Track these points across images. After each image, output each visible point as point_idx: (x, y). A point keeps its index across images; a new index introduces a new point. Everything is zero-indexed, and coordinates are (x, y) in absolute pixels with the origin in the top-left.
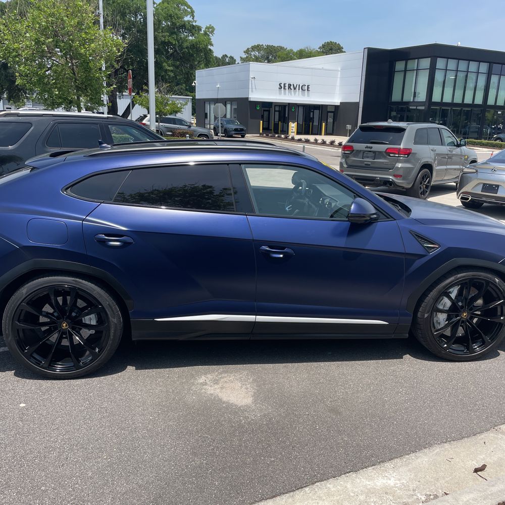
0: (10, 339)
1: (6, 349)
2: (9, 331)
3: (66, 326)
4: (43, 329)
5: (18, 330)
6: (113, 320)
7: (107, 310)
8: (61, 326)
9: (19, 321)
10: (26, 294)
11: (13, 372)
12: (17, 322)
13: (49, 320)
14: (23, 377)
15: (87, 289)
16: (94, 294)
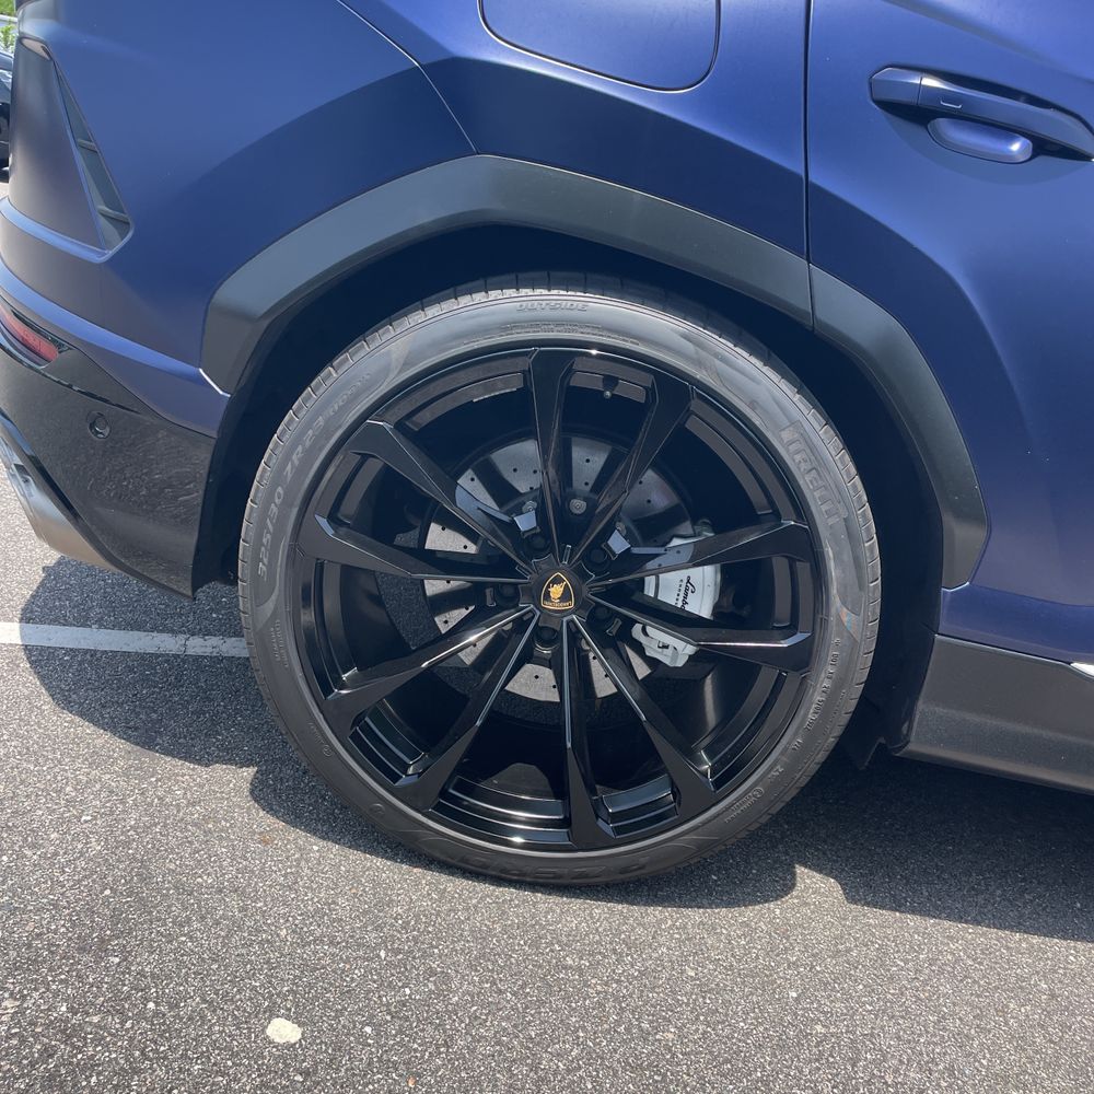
0: (269, 606)
1: (233, 647)
2: (271, 566)
3: (565, 597)
4: (435, 586)
5: (320, 568)
6: (847, 617)
7: (829, 552)
8: (537, 593)
9: (333, 518)
10: (407, 364)
11: (249, 773)
12: (323, 522)
13: (472, 549)
14: (295, 818)
15: (753, 404)
16: (784, 443)
